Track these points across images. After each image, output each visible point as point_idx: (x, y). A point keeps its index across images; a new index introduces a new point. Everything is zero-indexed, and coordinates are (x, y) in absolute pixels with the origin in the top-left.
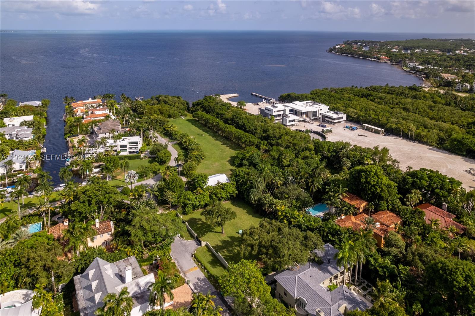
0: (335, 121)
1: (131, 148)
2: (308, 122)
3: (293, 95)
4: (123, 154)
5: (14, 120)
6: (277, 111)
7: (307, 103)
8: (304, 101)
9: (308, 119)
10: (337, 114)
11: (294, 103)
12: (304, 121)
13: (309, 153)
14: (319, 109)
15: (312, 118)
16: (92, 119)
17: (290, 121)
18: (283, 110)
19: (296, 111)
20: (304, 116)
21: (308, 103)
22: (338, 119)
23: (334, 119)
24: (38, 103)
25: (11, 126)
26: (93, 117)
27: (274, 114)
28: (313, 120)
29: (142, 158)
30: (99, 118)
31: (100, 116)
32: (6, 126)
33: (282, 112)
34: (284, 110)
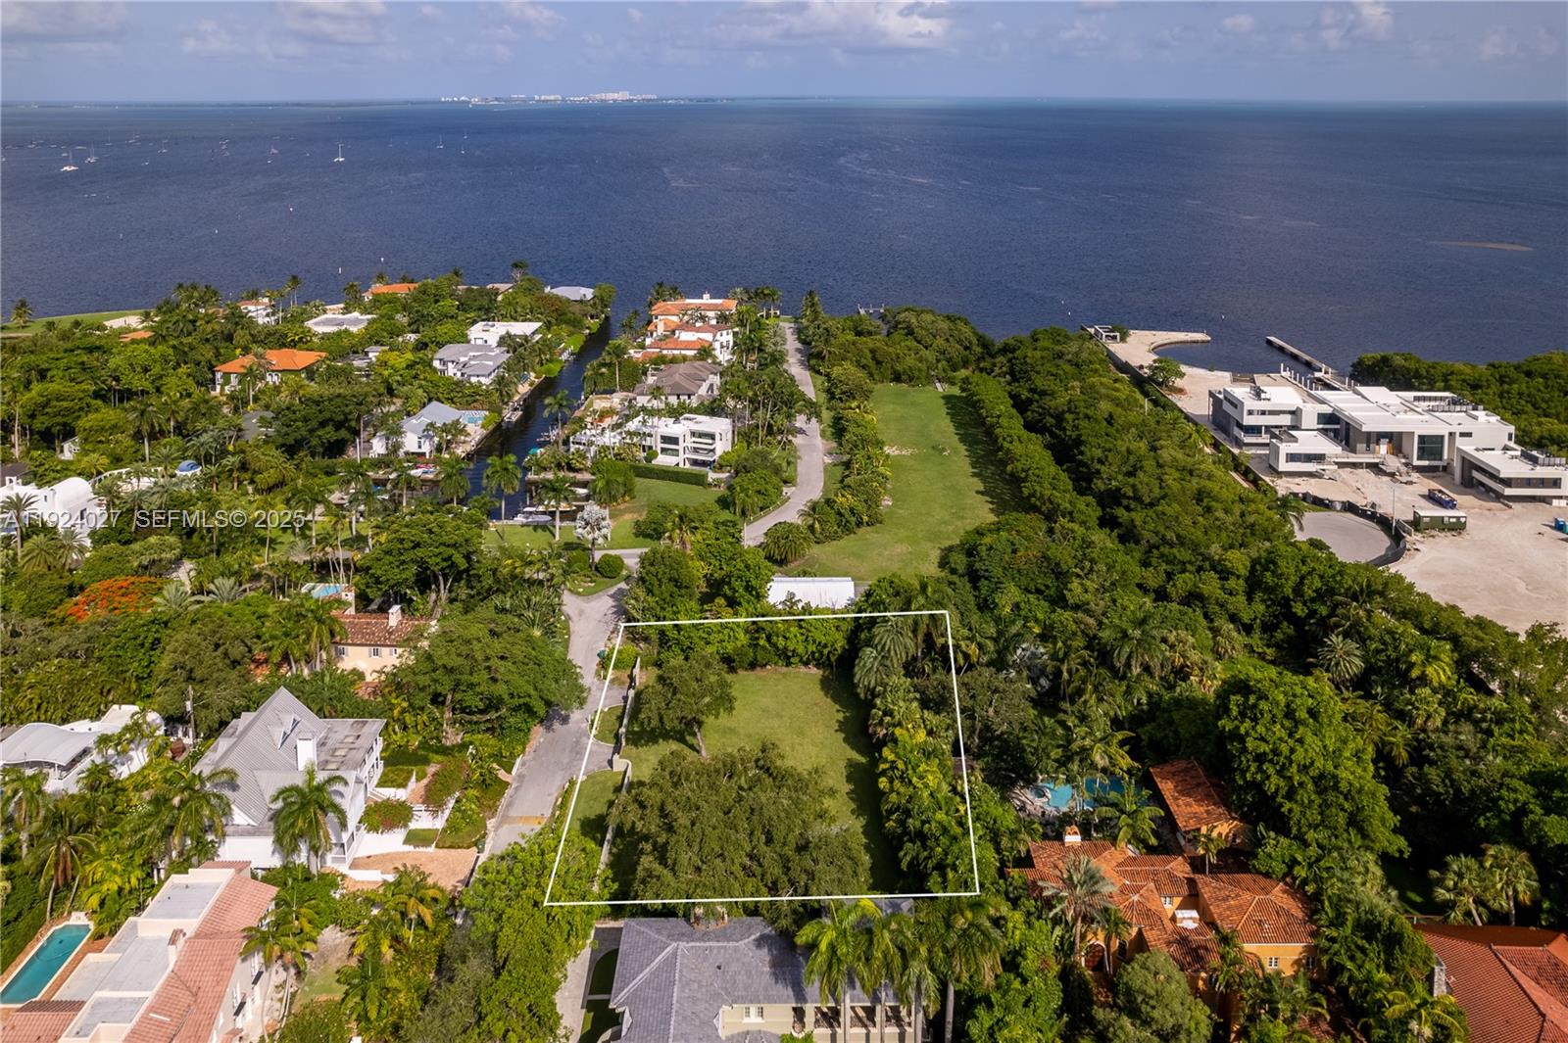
0: (1508, 492)
1: (696, 450)
2: (1392, 475)
3: (1398, 361)
4: (663, 460)
5: (492, 329)
6: (1263, 413)
7: (1417, 399)
8: (1409, 387)
9: (1394, 463)
10: (1534, 461)
11: (1359, 394)
12: (1376, 468)
13: (1217, 583)
14: (1457, 430)
15: (1416, 462)
16: (665, 352)
17: (1292, 458)
18: (1292, 413)
19: (1347, 424)
20: (1383, 448)
21: (1424, 399)
22: (1528, 483)
23: (1508, 482)
24: (588, 293)
25: (479, 342)
26: (669, 346)
27: (1248, 421)
28: (1420, 469)
29: (710, 485)
30: (683, 352)
31: (688, 345)
32: (468, 342)
33: (1286, 420)
34: (1295, 413)
